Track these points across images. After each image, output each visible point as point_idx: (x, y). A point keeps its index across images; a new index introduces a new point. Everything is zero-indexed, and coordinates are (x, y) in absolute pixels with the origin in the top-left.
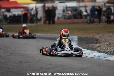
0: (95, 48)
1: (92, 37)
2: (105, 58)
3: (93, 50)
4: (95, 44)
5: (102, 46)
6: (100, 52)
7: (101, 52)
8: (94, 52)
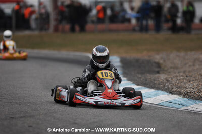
0: (159, 84)
1: (147, 58)
2: (185, 108)
3: (158, 88)
4: (157, 75)
5: (172, 79)
6: (171, 93)
7: (174, 94)
8: (160, 92)
